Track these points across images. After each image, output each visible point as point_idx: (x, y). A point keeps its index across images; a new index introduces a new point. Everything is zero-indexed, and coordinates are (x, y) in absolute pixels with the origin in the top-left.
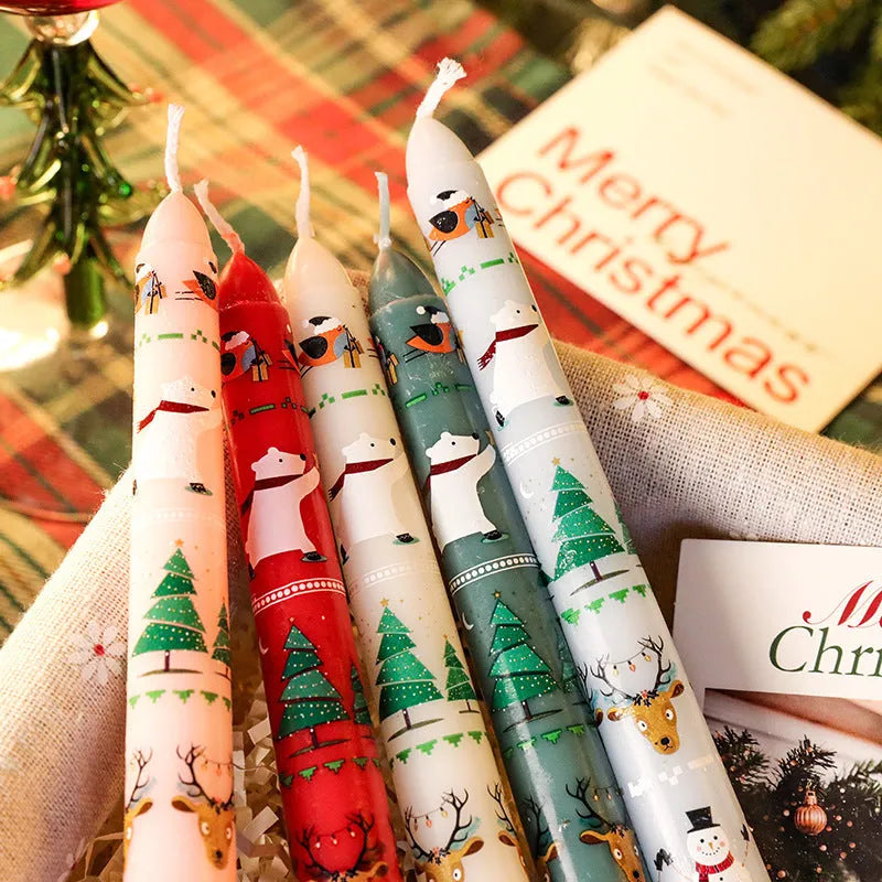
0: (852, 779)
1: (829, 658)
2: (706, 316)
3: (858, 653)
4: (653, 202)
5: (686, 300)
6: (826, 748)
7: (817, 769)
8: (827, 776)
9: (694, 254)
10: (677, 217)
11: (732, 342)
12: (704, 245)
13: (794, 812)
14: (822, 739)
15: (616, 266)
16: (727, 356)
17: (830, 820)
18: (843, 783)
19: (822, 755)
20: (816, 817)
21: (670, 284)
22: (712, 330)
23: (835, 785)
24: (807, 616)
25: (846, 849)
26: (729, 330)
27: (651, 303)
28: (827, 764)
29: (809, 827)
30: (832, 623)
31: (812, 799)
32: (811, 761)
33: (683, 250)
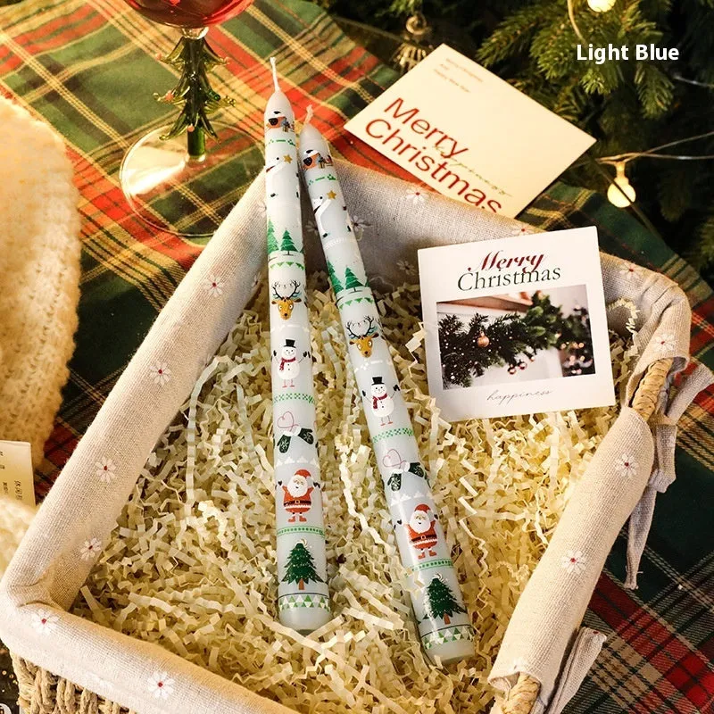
0: (496, 324)
1: (481, 282)
2: (458, 179)
3: (490, 279)
4: (435, 130)
5: (449, 173)
6: (485, 315)
7: (483, 323)
8: (486, 325)
9: (452, 154)
10: (446, 137)
11: (469, 191)
12: (456, 150)
13: (476, 340)
14: (482, 312)
15: (418, 159)
16: (466, 197)
17: (490, 341)
18: (493, 326)
19: (484, 317)
20: (484, 340)
21: (442, 166)
22: (460, 185)
23: (490, 327)
24: (469, 269)
25: (498, 349)
26: (467, 185)
27: (433, 175)
28: (486, 321)
29: (483, 345)
30: (479, 270)
31: (483, 334)
32: (480, 321)
33: (448, 152)
